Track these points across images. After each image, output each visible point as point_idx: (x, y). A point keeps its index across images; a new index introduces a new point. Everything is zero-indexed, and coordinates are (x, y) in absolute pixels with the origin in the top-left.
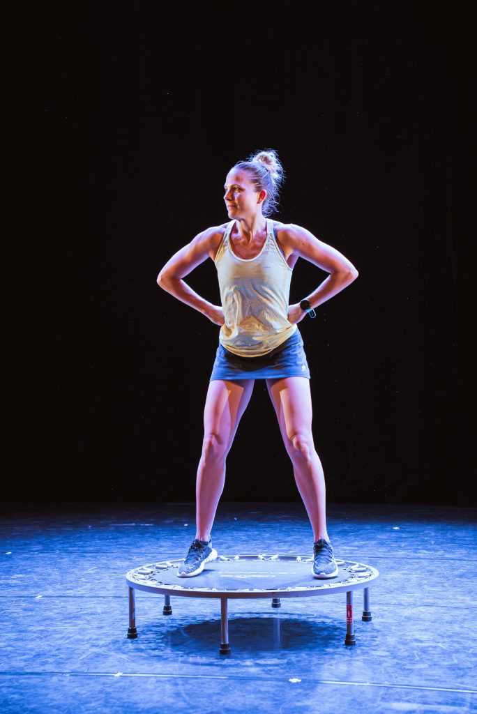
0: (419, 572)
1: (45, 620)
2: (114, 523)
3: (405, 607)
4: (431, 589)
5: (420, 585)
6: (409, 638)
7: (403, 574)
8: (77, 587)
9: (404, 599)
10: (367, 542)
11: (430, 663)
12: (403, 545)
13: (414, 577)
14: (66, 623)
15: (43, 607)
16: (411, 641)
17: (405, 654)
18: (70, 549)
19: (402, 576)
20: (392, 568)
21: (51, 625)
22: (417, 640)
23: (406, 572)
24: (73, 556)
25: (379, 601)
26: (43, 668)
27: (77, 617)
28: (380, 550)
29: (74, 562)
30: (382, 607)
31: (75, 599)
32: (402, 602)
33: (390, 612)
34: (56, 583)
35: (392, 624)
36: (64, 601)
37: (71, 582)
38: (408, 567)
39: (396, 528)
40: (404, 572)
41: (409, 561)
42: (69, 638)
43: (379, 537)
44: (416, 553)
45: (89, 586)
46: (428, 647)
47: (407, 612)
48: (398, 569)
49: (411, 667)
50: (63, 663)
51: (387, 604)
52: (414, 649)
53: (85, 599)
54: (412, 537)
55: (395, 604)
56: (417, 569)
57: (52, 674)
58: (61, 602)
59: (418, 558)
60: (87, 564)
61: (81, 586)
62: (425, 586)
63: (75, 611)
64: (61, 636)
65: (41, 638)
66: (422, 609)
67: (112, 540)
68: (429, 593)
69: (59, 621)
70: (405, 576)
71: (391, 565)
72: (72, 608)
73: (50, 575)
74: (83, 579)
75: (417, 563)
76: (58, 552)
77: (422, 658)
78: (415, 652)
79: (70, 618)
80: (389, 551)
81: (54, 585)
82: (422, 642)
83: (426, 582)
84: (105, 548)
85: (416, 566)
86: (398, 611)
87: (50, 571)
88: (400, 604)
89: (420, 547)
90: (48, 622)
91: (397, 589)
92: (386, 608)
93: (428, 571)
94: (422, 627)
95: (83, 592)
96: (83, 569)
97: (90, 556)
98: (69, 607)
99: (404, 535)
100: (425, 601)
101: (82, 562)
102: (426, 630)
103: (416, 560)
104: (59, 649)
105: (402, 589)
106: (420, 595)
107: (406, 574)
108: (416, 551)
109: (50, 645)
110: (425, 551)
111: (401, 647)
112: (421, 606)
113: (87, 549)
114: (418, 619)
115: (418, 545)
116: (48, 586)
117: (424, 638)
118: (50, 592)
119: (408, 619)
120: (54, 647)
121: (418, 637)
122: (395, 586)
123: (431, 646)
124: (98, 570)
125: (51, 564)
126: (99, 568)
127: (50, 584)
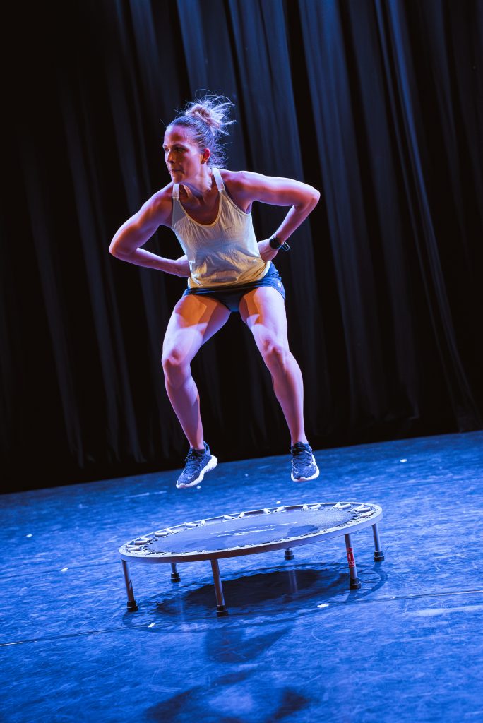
0: (431, 495)
1: (72, 589)
2: (128, 495)
3: (422, 527)
4: (444, 508)
5: (433, 507)
6: (428, 553)
7: (415, 499)
8: (101, 556)
9: (420, 520)
10: (377, 477)
11: (451, 572)
12: (412, 474)
13: (426, 500)
14: (94, 588)
15: (70, 577)
16: (430, 556)
17: (427, 568)
18: (89, 524)
19: (415, 502)
20: (404, 496)
21: (80, 592)
22: (436, 555)
23: (418, 497)
24: (92, 530)
25: (396, 526)
26: (78, 630)
27: (104, 582)
28: (391, 482)
29: (94, 534)
30: (398, 531)
31: (100, 566)
32: (418, 524)
33: (408, 534)
34: (80, 555)
35: (411, 544)
36: (90, 570)
37: (94, 552)
38: (418, 493)
39: (404, 461)
40: (416, 497)
41: (420, 487)
42: (100, 600)
43: (387, 470)
44: (426, 479)
45: (111, 553)
46: (447, 559)
47: (423, 532)
48: (410, 496)
49: (433, 578)
50: (96, 623)
51: (404, 528)
52: (433, 562)
53: (109, 566)
54: (420, 466)
55: (411, 527)
56: (428, 493)
57: (88, 634)
58: (86, 571)
59: (428, 483)
60: (107, 535)
61: (104, 555)
62: (439, 507)
63: (101, 577)
64: (91, 600)
65: (72, 605)
66: (438, 527)
67: (128, 511)
68: (443, 512)
69: (87, 588)
70: (418, 501)
71: (402, 494)
72: (98, 575)
73: (72, 549)
74: (106, 549)
75: (428, 488)
76: (77, 528)
77: (444, 569)
78: (436, 565)
79: (96, 583)
80: (399, 482)
81: (78, 558)
82: (441, 555)
83: (438, 503)
84: (121, 518)
85: (427, 491)
86: (415, 532)
87: (72, 545)
88: (416, 526)
89: (429, 474)
90: (78, 590)
91: (412, 513)
92: (402, 531)
93: (439, 494)
94: (440, 543)
95: (106, 559)
96: (104, 540)
97: (110, 528)
98: (95, 574)
99: (412, 465)
100: (440, 519)
101: (102, 534)
102: (443, 544)
103: (427, 486)
104: (90, 612)
105: (416, 513)
106: (434, 515)
107: (418, 499)
108: (425, 477)
109: (82, 610)
110: (434, 477)
111: (422, 562)
112: (436, 524)
113: (105, 522)
114: (435, 536)
115: (427, 472)
116: (72, 559)
117: (443, 551)
118: (75, 564)
119: (425, 537)
120: (86, 610)
121: (436, 551)
122: (409, 511)
123: (450, 558)
124: (119, 539)
125: (72, 540)
126: (119, 536)
127: (74, 557)
